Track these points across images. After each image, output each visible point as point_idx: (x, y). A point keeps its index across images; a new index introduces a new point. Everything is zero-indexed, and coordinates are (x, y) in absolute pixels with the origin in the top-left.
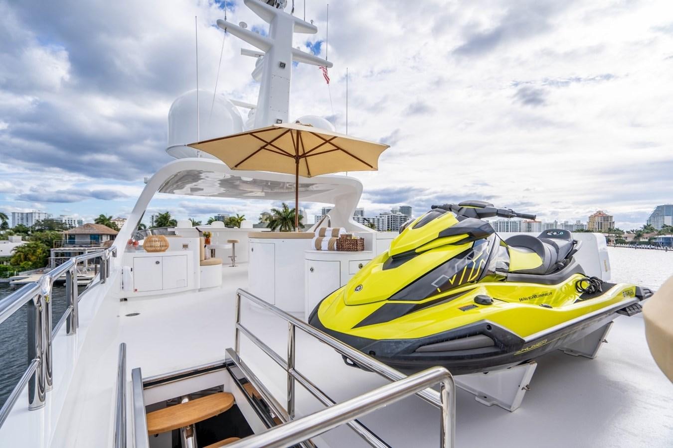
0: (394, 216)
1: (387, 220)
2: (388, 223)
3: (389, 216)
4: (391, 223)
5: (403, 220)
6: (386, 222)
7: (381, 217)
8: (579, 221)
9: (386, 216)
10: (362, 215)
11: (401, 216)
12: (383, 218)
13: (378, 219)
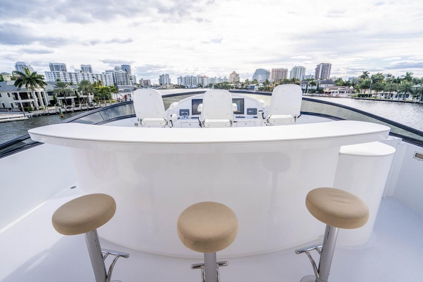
0: (117, 73)
1: (112, 76)
2: (114, 78)
3: (113, 73)
4: (116, 78)
5: (124, 76)
6: (112, 78)
7: (107, 73)
8: (226, 77)
9: (111, 73)
10: (91, 72)
11: (123, 73)
12: (109, 74)
13: (105, 75)
